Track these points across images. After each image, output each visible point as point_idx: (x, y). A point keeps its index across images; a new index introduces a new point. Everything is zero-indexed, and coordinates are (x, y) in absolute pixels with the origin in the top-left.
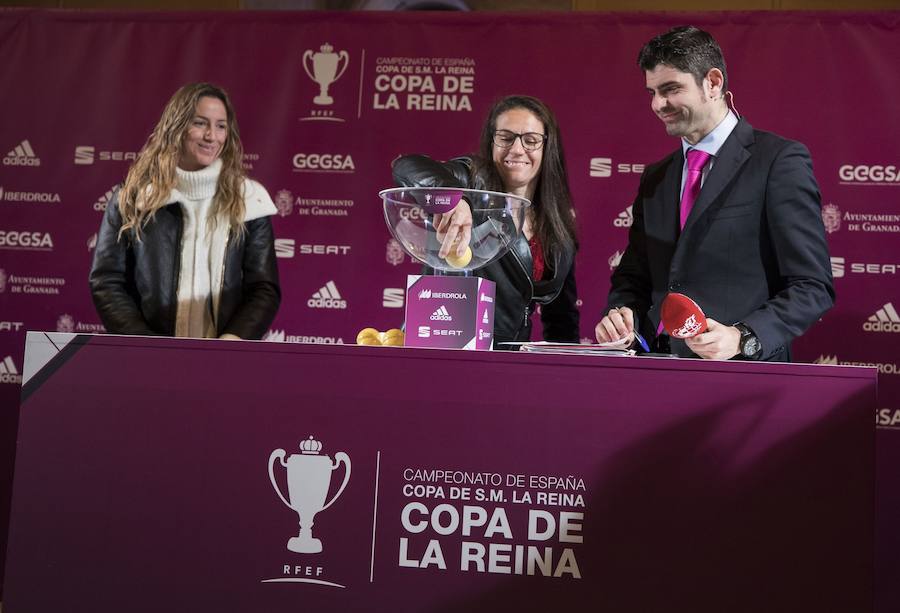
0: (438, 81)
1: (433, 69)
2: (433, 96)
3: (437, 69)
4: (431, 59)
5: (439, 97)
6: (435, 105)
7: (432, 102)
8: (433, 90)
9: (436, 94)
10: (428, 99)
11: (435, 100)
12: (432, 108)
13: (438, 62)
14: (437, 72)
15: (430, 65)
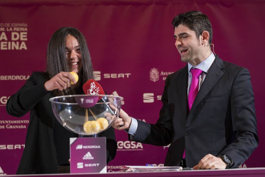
0: (9, 35)
1: (5, 29)
2: (6, 43)
3: (7, 29)
4: (4, 23)
5: (9, 43)
6: (7, 47)
7: (6, 46)
8: (6, 39)
9: (8, 41)
10: (4, 44)
11: (7, 44)
12: (6, 49)
13: (8, 25)
14: (8, 30)
15: (4, 27)
